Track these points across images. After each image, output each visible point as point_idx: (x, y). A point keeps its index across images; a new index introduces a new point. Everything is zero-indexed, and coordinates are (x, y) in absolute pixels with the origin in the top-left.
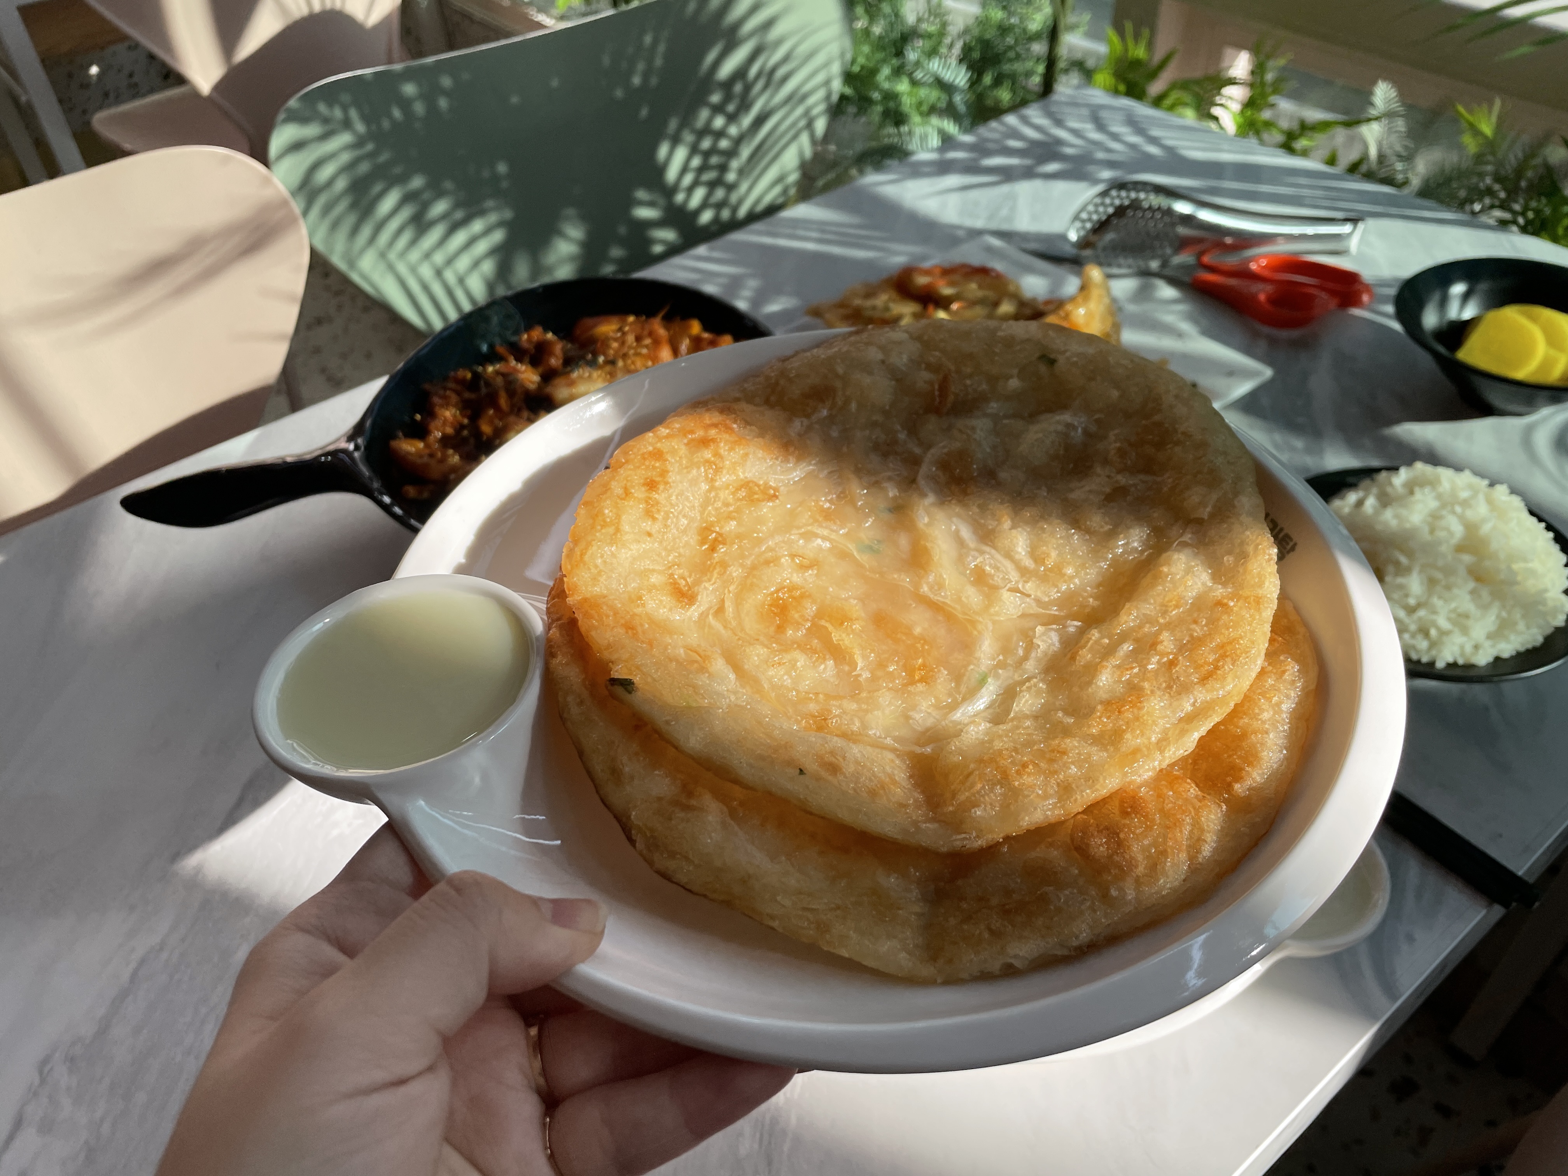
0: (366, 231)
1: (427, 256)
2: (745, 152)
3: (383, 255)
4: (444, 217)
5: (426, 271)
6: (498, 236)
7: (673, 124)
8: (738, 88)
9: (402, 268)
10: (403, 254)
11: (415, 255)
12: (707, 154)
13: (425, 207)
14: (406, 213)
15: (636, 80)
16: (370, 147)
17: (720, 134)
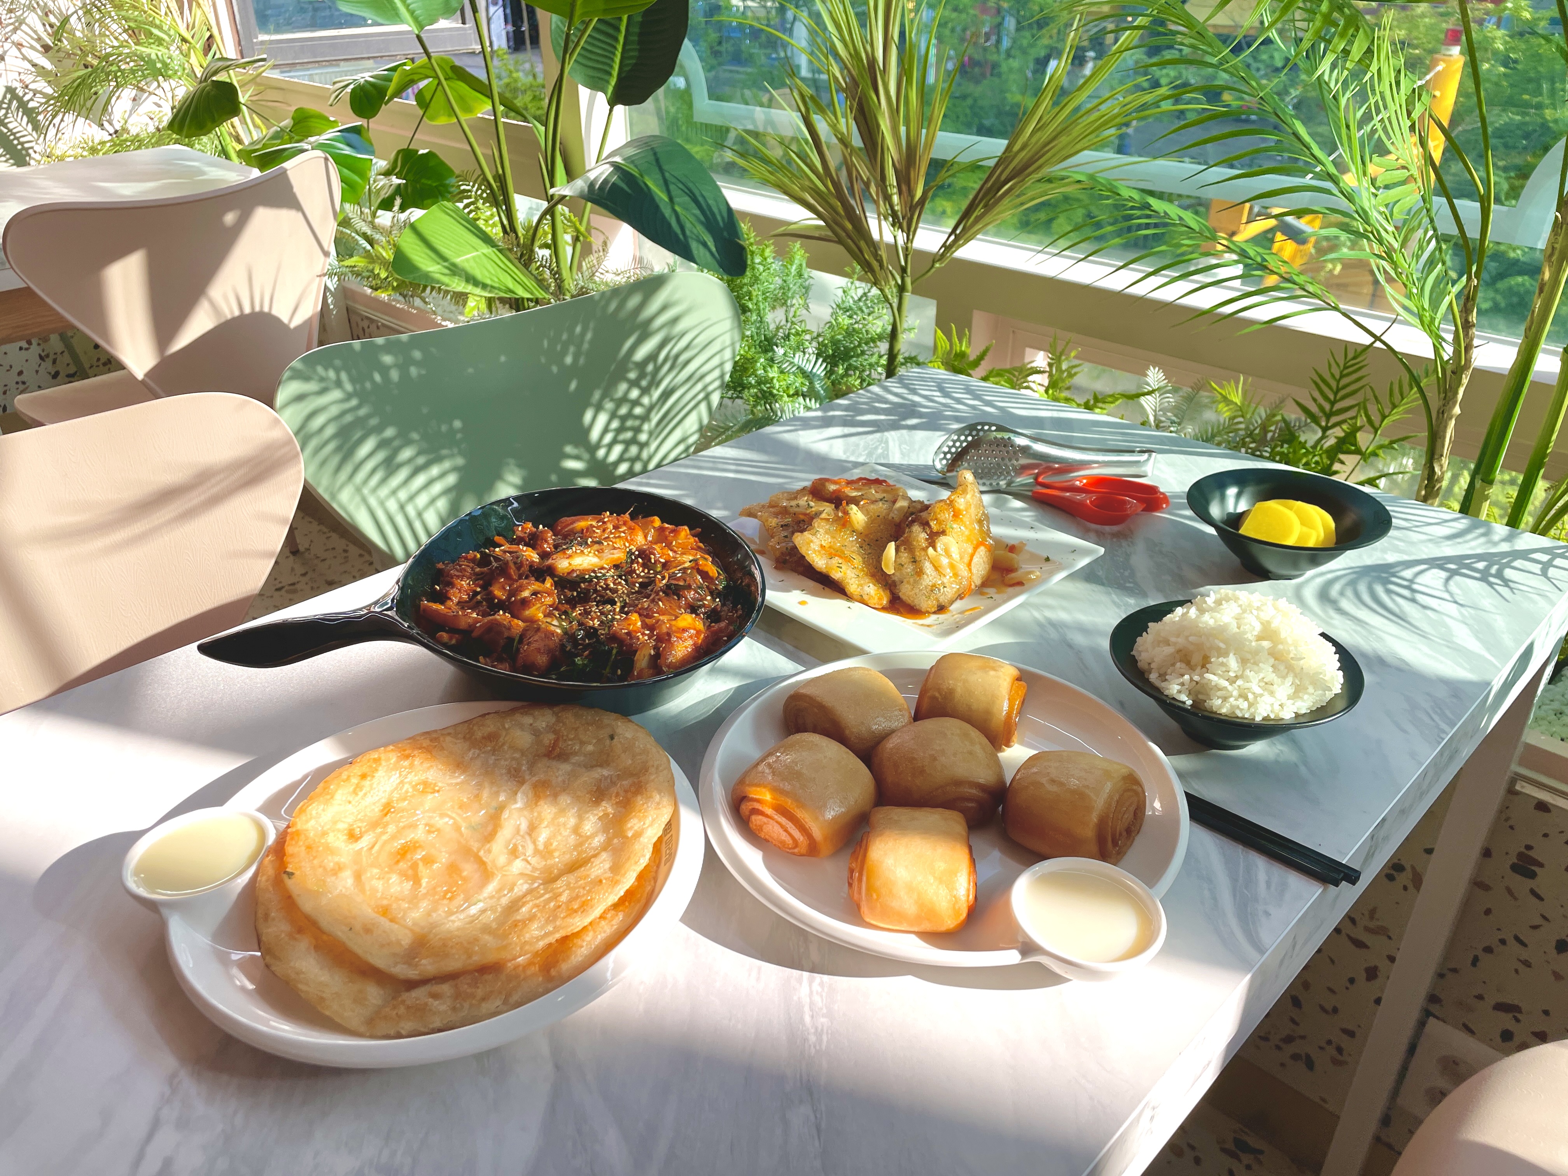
0: (348, 469)
1: (394, 492)
2: (655, 418)
3: (358, 490)
4: (410, 461)
5: (392, 505)
6: (451, 479)
7: (597, 395)
8: (650, 368)
9: (373, 502)
10: (374, 490)
11: (384, 492)
12: (623, 419)
13: (396, 451)
14: (380, 456)
15: (569, 360)
16: (354, 402)
17: (636, 403)
